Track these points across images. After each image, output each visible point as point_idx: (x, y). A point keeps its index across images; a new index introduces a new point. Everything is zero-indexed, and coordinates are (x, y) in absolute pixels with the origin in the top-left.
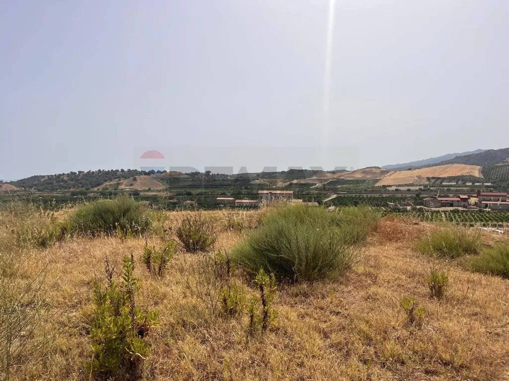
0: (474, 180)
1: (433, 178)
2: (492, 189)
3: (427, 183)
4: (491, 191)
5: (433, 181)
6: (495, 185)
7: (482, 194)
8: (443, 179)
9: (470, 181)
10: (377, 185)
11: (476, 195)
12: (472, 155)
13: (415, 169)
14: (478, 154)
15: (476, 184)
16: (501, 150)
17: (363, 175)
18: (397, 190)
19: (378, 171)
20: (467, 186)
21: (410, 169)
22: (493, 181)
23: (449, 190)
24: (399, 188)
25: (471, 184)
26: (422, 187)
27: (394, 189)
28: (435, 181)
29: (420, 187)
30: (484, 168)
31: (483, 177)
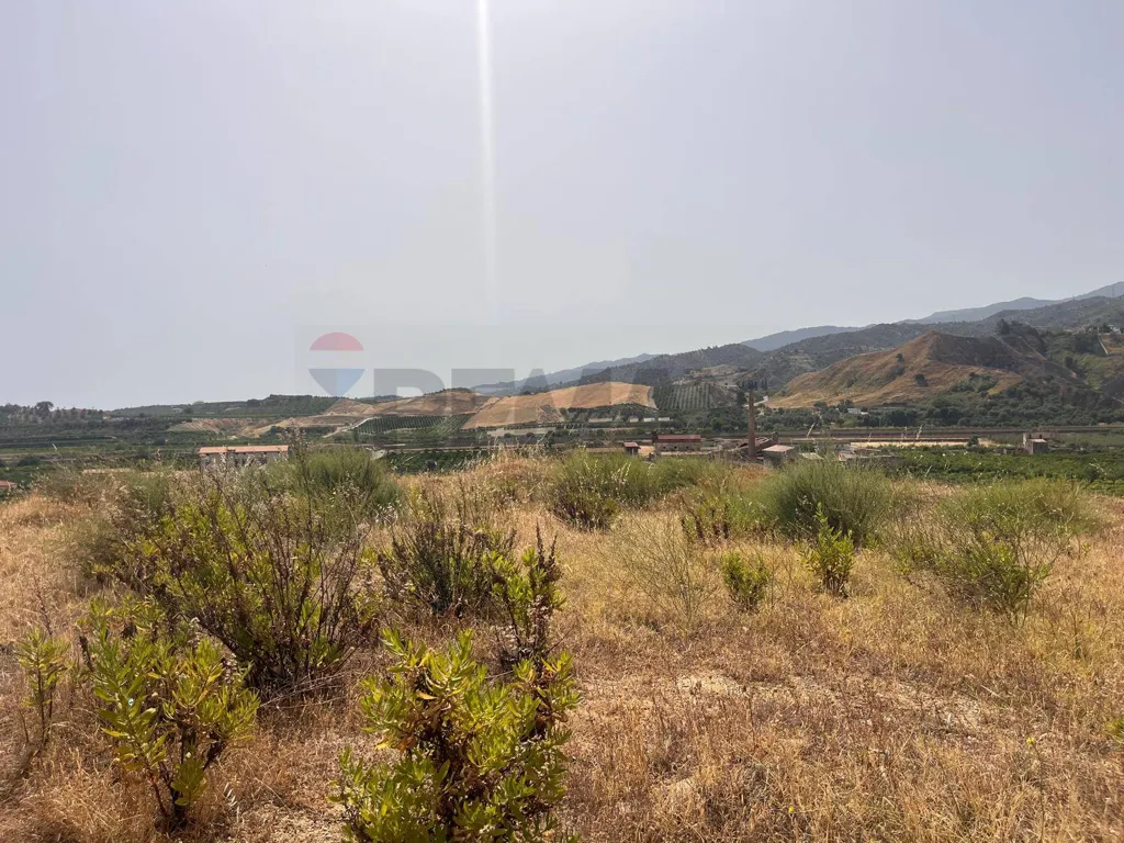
0: (640, 411)
1: (571, 410)
2: (672, 428)
3: (562, 420)
4: (672, 433)
5: (572, 415)
6: (677, 421)
8: (590, 412)
9: (635, 415)
10: (467, 426)
11: (650, 441)
12: (633, 365)
13: (536, 393)
14: (645, 363)
15: (646, 420)
17: (437, 406)
18: (507, 436)
19: (467, 397)
20: (629, 425)
21: (527, 393)
22: (673, 414)
23: (601, 433)
24: (512, 432)
25: (636, 420)
26: (554, 429)
27: (503, 435)
28: (576, 416)
29: (549, 429)
30: (656, 390)
31: (655, 407)
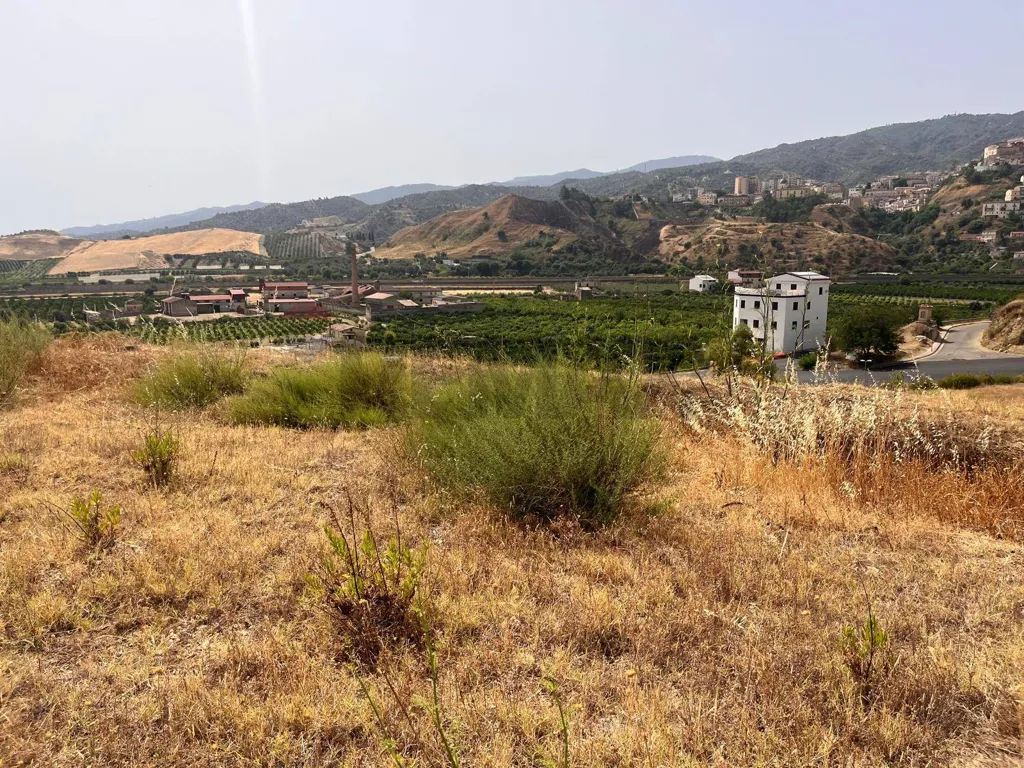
0: (253, 260)
1: (177, 256)
2: (283, 276)
3: (167, 266)
4: (282, 280)
5: (178, 261)
6: (288, 269)
7: (267, 285)
8: (198, 259)
9: (246, 262)
10: (54, 272)
11: (258, 288)
12: (243, 213)
13: (137, 237)
14: (255, 211)
15: (257, 268)
16: (293, 206)
17: (17, 250)
18: (102, 282)
19: (53, 240)
20: (241, 272)
21: (127, 237)
22: (284, 261)
23: (209, 280)
24: (107, 278)
25: (247, 267)
26: (157, 276)
27: (96, 281)
28: (183, 263)
29: (153, 275)
30: (267, 238)
31: (266, 254)
